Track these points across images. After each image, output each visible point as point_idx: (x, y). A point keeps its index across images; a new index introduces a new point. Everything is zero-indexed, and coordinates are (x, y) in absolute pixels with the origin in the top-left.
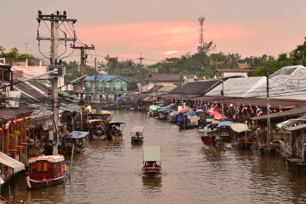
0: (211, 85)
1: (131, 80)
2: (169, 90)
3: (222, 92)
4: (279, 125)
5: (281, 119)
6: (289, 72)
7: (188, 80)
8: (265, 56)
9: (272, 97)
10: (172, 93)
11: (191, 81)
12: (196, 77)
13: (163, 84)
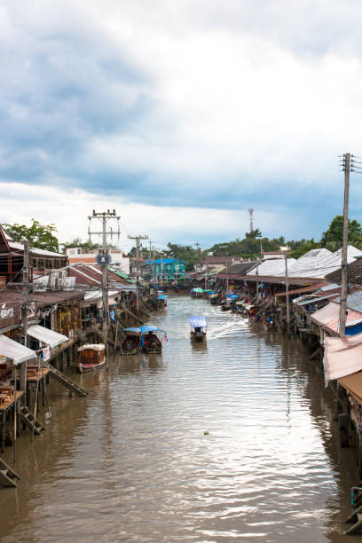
0: (250, 267)
1: (188, 262)
2: (220, 270)
3: (257, 273)
4: (294, 301)
5: (297, 296)
6: (315, 255)
7: (235, 262)
8: (303, 240)
9: (289, 276)
10: (220, 273)
11: (238, 262)
12: (242, 259)
13: (215, 265)
